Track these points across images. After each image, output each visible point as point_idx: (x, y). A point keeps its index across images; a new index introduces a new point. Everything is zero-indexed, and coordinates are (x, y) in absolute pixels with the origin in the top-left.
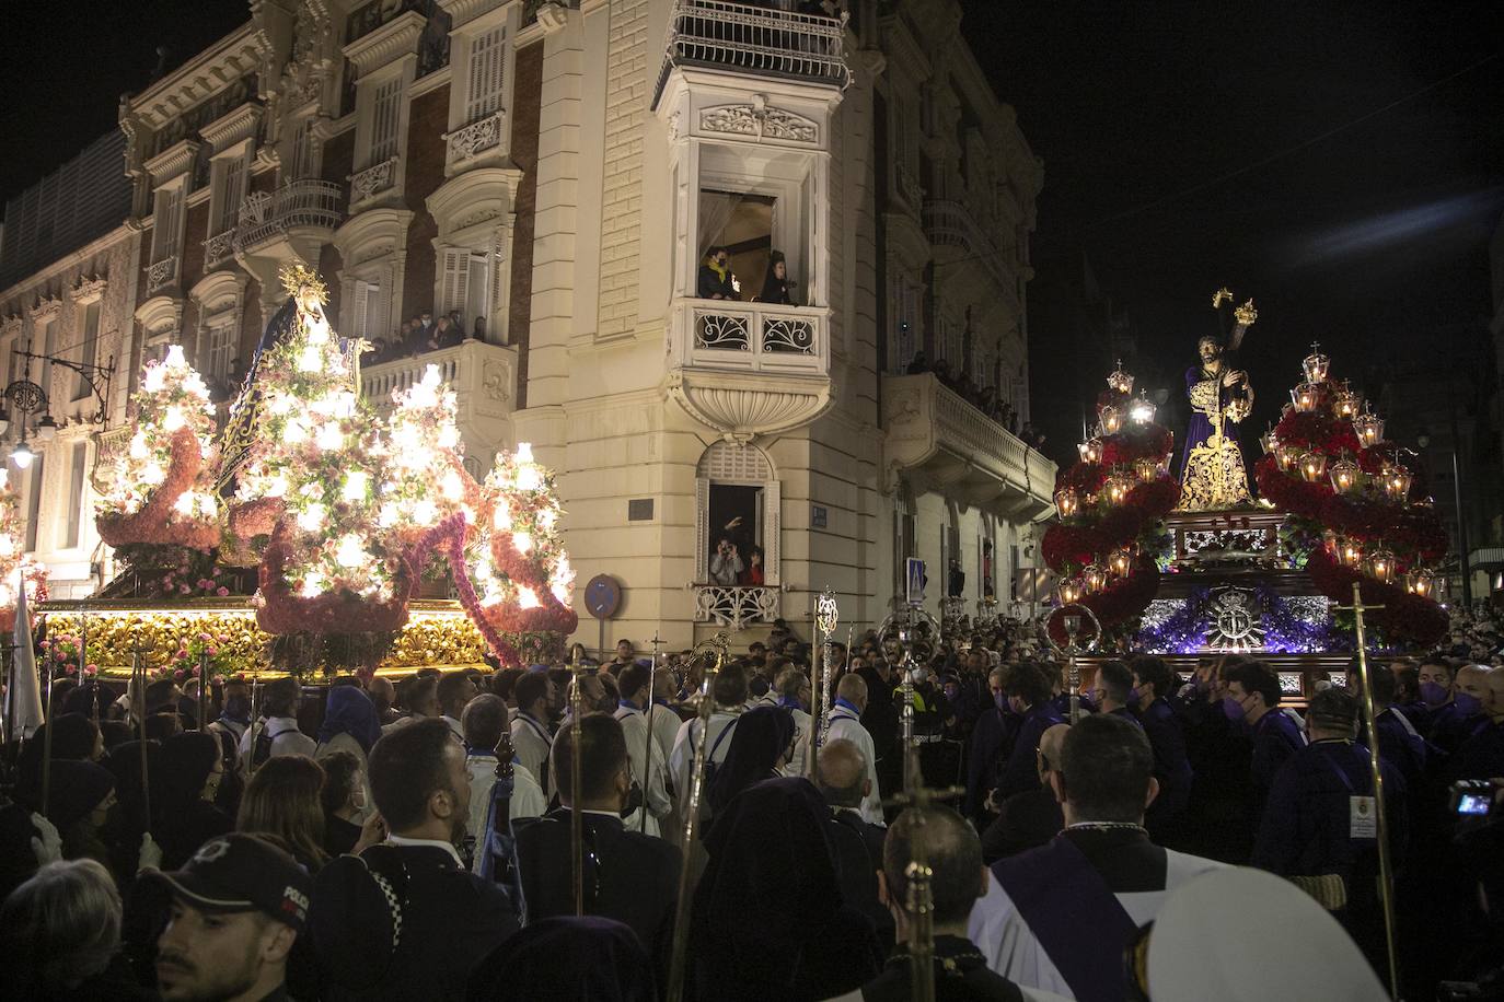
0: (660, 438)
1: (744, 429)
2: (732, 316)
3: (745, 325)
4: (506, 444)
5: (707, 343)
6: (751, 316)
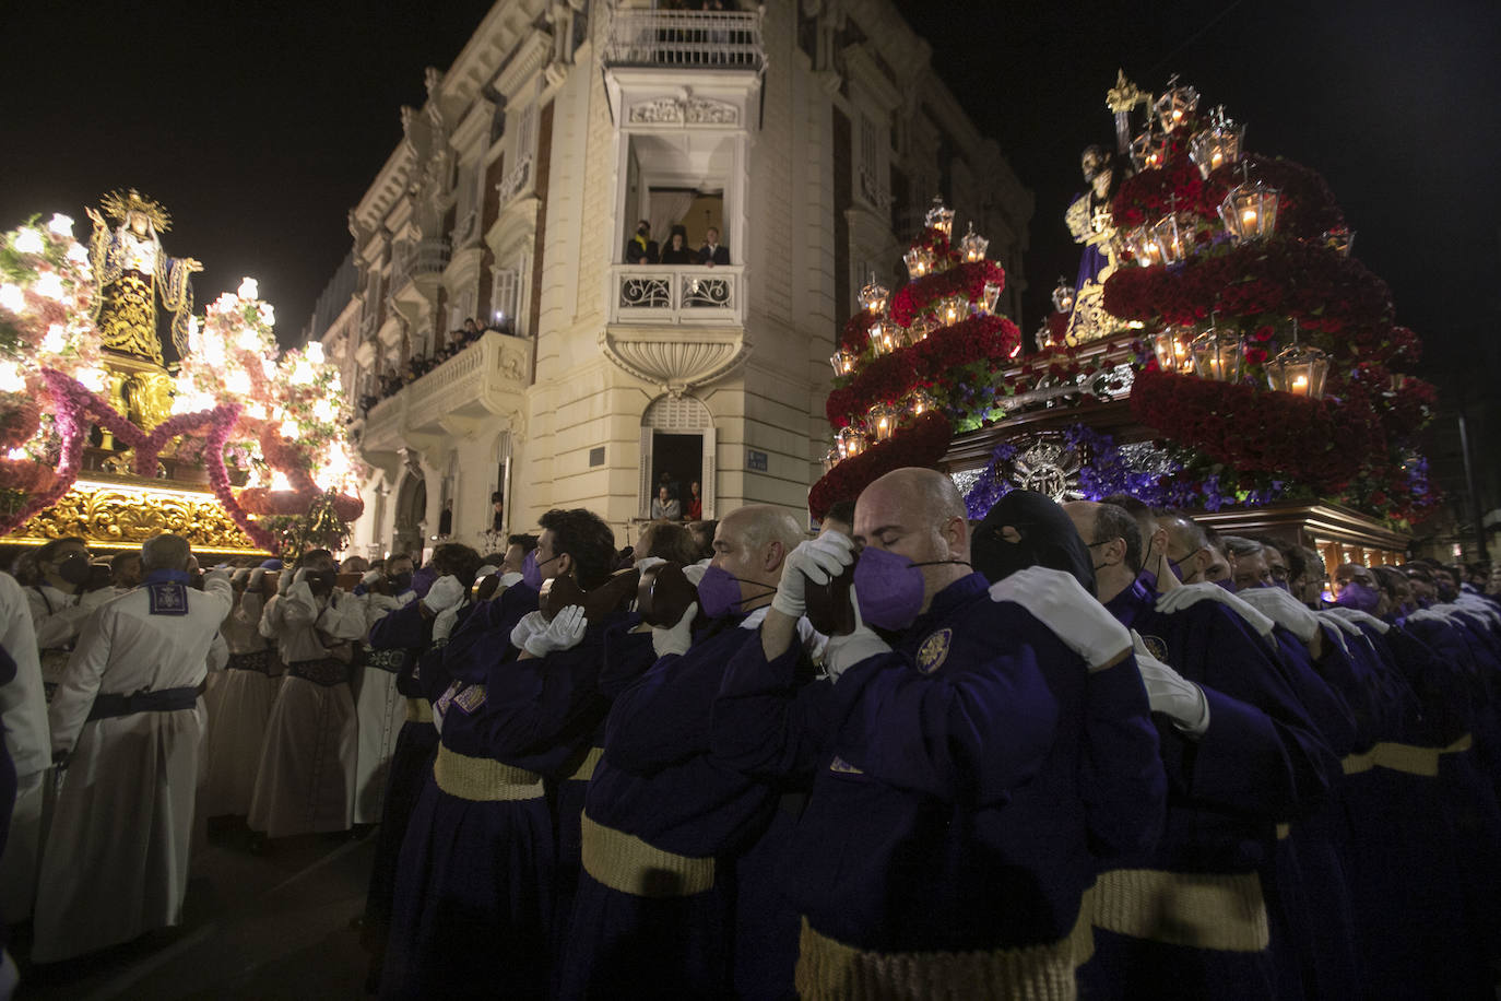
0: (612, 395)
1: (677, 381)
2: (655, 278)
3: (667, 286)
4: (521, 415)
5: (631, 302)
6: (671, 276)
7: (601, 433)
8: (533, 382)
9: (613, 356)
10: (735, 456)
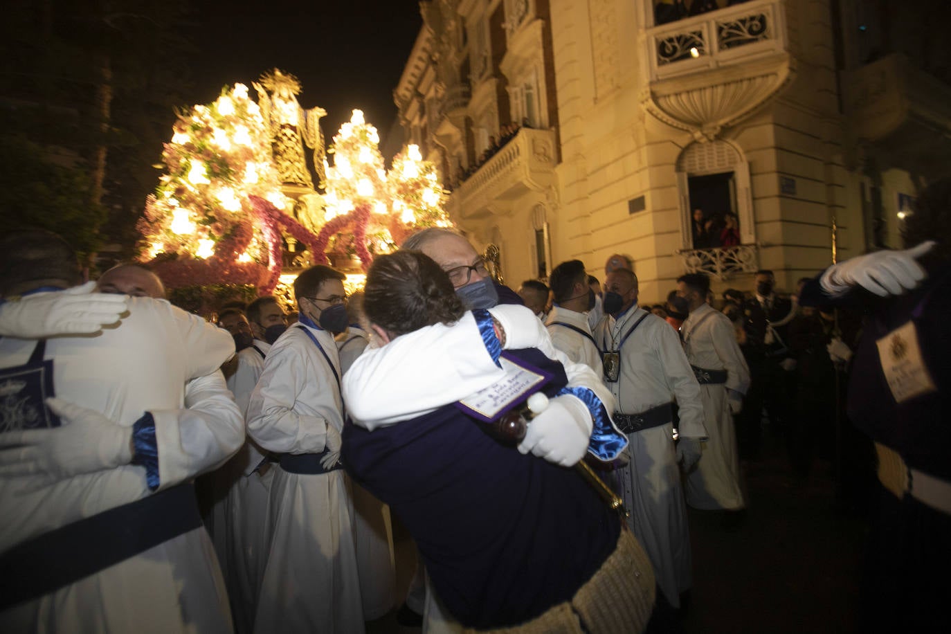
0: (644, 151)
1: (711, 124)
2: (687, 32)
3: (700, 36)
4: (553, 188)
5: (667, 60)
6: (705, 25)
7: (640, 184)
8: (559, 160)
9: (657, 110)
10: (771, 184)
